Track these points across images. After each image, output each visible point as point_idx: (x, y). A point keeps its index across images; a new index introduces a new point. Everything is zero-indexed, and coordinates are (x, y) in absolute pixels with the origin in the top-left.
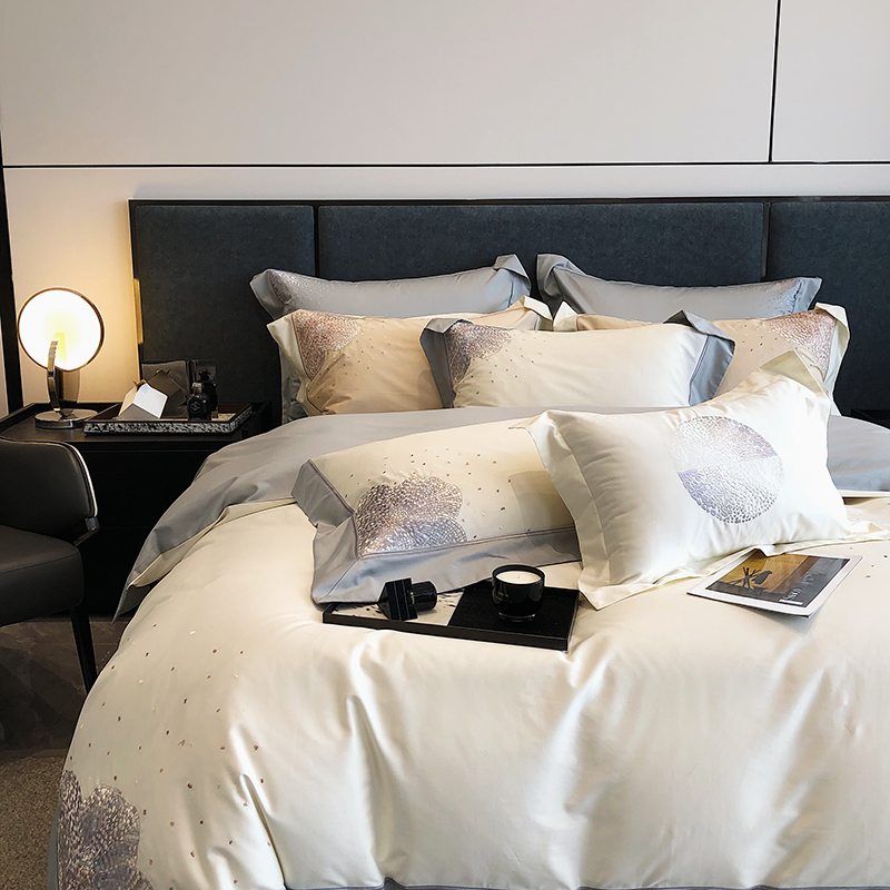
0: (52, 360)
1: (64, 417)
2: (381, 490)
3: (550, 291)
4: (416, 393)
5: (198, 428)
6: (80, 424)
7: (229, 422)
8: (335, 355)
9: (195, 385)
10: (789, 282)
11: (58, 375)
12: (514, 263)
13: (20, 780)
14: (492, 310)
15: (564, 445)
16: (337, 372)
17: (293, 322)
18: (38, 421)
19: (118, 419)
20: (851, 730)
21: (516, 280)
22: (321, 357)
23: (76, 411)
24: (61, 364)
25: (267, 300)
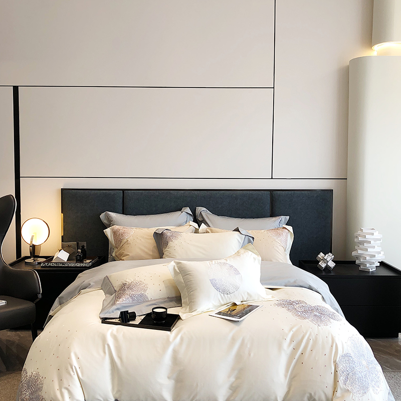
0: (32, 242)
1: (34, 261)
2: (124, 284)
3: (200, 219)
4: (151, 253)
5: (79, 265)
6: (39, 263)
7: (89, 263)
9: (79, 250)
10: (278, 217)
11: (33, 247)
12: (188, 210)
13: (10, 380)
14: (180, 226)
15: (178, 271)
16: (125, 246)
17: (112, 229)
18: (26, 262)
19: (53, 261)
20: (250, 355)
21: (188, 215)
22: (121, 241)
23: (39, 259)
24: (34, 243)
25: (105, 221)
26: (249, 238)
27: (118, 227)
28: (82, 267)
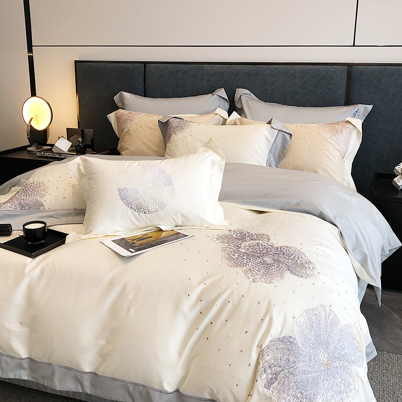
3: (238, 106)
4: (156, 149)
8: (126, 130)
9: (80, 139)
10: (352, 107)
12: (222, 92)
15: (83, 172)
17: (116, 114)
21: (222, 100)
22: (123, 130)
26: (284, 135)
27: (123, 111)
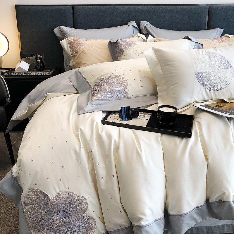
3: (144, 32)
5: (40, 74)
6: (3, 73)
8: (81, 50)
9: (38, 61)
10: (214, 29)
12: (134, 23)
14: (129, 37)
16: (82, 56)
17: (68, 40)
22: (77, 51)
23: (1, 70)
25: (59, 35)
26: (198, 45)
27: (73, 38)
28: (43, 76)
